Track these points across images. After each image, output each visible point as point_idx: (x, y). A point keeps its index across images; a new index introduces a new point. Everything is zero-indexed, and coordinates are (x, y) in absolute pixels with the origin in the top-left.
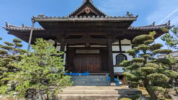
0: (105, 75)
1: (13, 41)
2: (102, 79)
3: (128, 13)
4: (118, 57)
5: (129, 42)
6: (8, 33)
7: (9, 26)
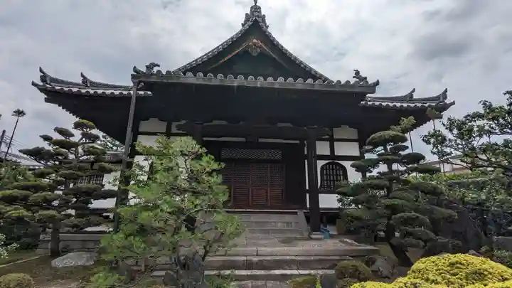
0: (296, 213)
1: (73, 126)
2: (288, 224)
3: (357, 72)
4: (326, 169)
5: (353, 133)
6: (47, 100)
7: (48, 82)
